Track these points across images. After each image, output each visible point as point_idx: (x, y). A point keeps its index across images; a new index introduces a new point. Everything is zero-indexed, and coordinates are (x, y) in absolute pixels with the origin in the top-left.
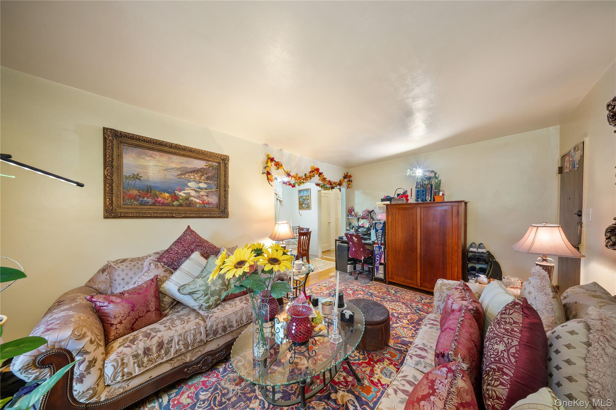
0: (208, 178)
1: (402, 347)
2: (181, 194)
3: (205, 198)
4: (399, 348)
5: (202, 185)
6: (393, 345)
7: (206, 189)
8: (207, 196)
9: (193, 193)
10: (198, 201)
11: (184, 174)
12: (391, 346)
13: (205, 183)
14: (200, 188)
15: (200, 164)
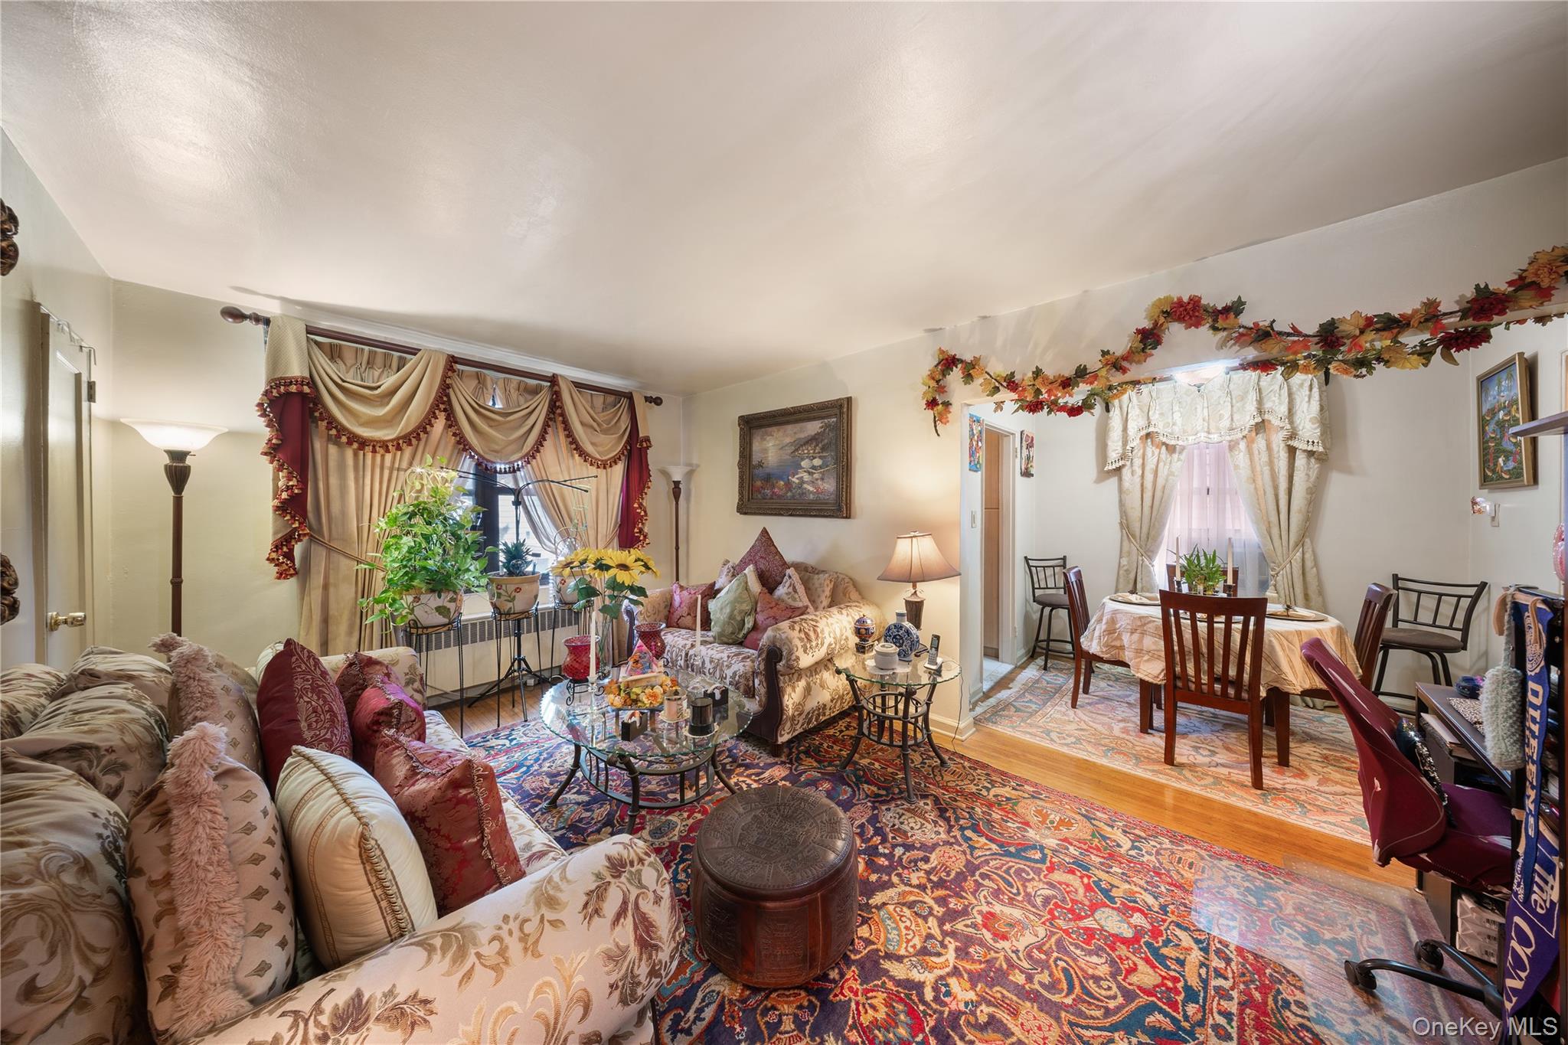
0: (823, 449)
1: (698, 1018)
2: (794, 480)
3: (820, 482)
4: (696, 1004)
5: (817, 462)
6: (717, 988)
7: (821, 467)
8: (822, 479)
9: (806, 477)
10: (811, 489)
11: (797, 450)
12: (711, 980)
13: (820, 457)
14: (814, 467)
15: (813, 427)
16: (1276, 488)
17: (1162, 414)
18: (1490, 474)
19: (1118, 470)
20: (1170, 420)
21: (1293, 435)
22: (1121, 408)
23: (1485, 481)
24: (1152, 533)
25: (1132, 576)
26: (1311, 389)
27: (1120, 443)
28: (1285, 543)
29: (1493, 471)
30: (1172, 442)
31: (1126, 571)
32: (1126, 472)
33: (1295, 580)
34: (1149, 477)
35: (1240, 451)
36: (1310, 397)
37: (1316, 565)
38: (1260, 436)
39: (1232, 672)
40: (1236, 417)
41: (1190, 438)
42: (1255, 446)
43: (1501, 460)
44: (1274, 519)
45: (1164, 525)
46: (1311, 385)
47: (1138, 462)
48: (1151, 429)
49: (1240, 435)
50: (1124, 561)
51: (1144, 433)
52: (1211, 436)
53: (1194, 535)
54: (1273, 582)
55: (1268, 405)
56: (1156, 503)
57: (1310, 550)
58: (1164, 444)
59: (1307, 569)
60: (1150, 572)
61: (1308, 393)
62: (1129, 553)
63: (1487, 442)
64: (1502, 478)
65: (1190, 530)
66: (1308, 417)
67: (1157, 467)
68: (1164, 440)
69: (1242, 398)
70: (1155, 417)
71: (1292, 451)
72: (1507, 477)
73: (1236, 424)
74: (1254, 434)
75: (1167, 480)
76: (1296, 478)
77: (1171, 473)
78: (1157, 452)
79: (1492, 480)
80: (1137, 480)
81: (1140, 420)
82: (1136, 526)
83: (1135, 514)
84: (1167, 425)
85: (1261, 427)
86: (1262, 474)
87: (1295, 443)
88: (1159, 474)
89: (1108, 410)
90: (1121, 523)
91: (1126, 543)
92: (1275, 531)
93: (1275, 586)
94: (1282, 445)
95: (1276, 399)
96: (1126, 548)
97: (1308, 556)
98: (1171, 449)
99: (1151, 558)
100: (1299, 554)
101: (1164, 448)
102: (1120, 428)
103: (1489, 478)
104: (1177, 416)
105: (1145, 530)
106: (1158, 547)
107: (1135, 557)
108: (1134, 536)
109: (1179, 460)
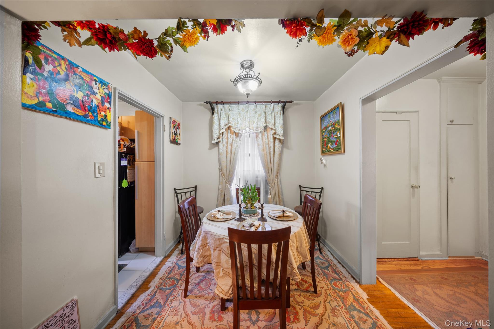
16: (270, 154)
17: (233, 119)
18: (324, 150)
19: (218, 143)
20: (236, 122)
21: (275, 133)
22: (218, 113)
23: (323, 153)
24: (231, 173)
25: (223, 193)
26: (280, 115)
27: (218, 131)
28: (273, 176)
29: (326, 149)
30: (237, 132)
31: (221, 191)
32: (221, 144)
33: (276, 190)
34: (229, 147)
35: (260, 138)
36: (280, 117)
37: (281, 184)
38: (265, 132)
39: (271, 277)
40: (259, 123)
41: (244, 131)
42: (264, 137)
43: (330, 145)
44: (270, 166)
45: (235, 169)
46: (280, 113)
47: (225, 140)
48: (230, 125)
49: (259, 131)
50: (220, 187)
51: (227, 127)
52: (251, 131)
53: (245, 173)
54: (270, 192)
55: (268, 120)
56: (232, 159)
57: (279, 178)
58: (235, 132)
59: (279, 185)
60: (230, 191)
61: (279, 116)
62: (222, 182)
63: (324, 139)
64: (330, 151)
65: (244, 171)
66: (280, 125)
67: (232, 143)
68: (234, 130)
69: (260, 115)
70: (231, 119)
71: (275, 138)
72: (333, 150)
73: (259, 126)
74: (263, 132)
75: (236, 149)
76: (276, 150)
77: (237, 146)
78: (232, 136)
79: (326, 152)
80: (225, 148)
81: (225, 120)
82: (224, 170)
83: (224, 164)
84: (235, 124)
85: (265, 128)
86: (266, 148)
87: (276, 136)
88: (233, 146)
89: (213, 114)
90: (219, 169)
91: (221, 178)
92: (270, 171)
93: (270, 193)
94: (272, 137)
95: (270, 117)
96: (221, 181)
97: (279, 180)
98: (237, 135)
99: (230, 185)
100: (277, 180)
101: (234, 134)
102: (218, 123)
103: (325, 151)
104: (239, 119)
105: (228, 171)
106: (233, 179)
107: (224, 185)
108: (224, 175)
109: (240, 140)
